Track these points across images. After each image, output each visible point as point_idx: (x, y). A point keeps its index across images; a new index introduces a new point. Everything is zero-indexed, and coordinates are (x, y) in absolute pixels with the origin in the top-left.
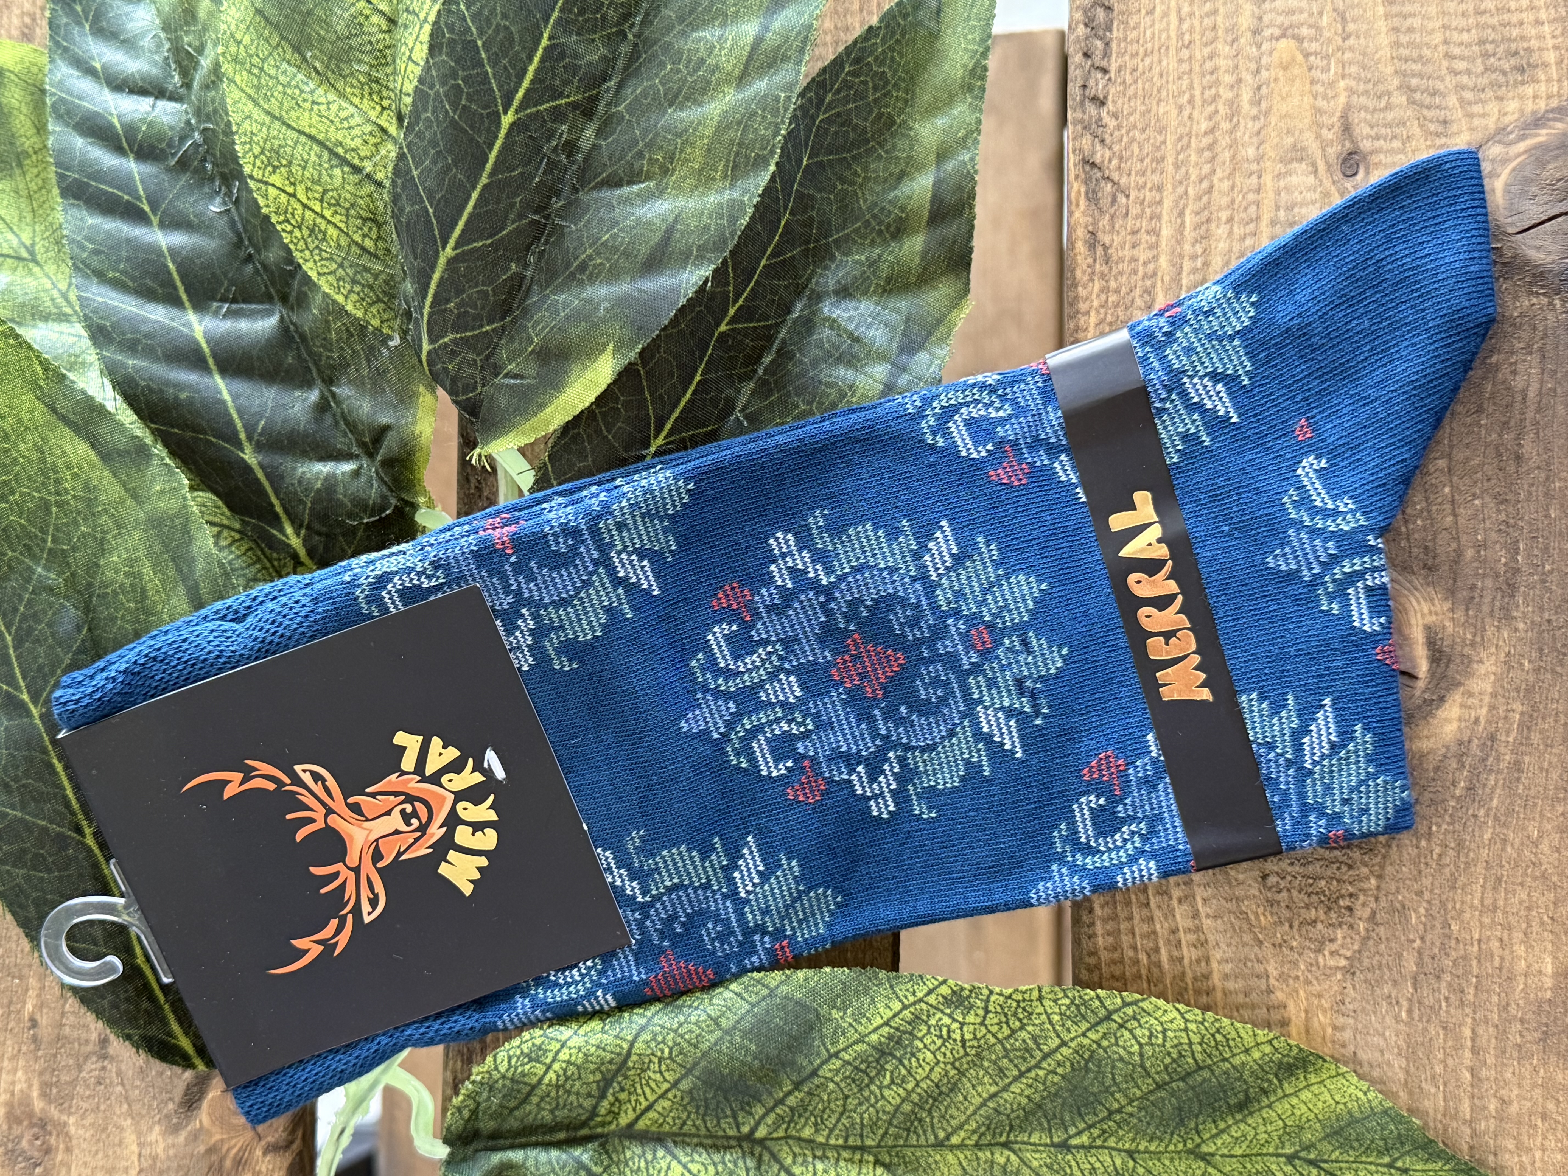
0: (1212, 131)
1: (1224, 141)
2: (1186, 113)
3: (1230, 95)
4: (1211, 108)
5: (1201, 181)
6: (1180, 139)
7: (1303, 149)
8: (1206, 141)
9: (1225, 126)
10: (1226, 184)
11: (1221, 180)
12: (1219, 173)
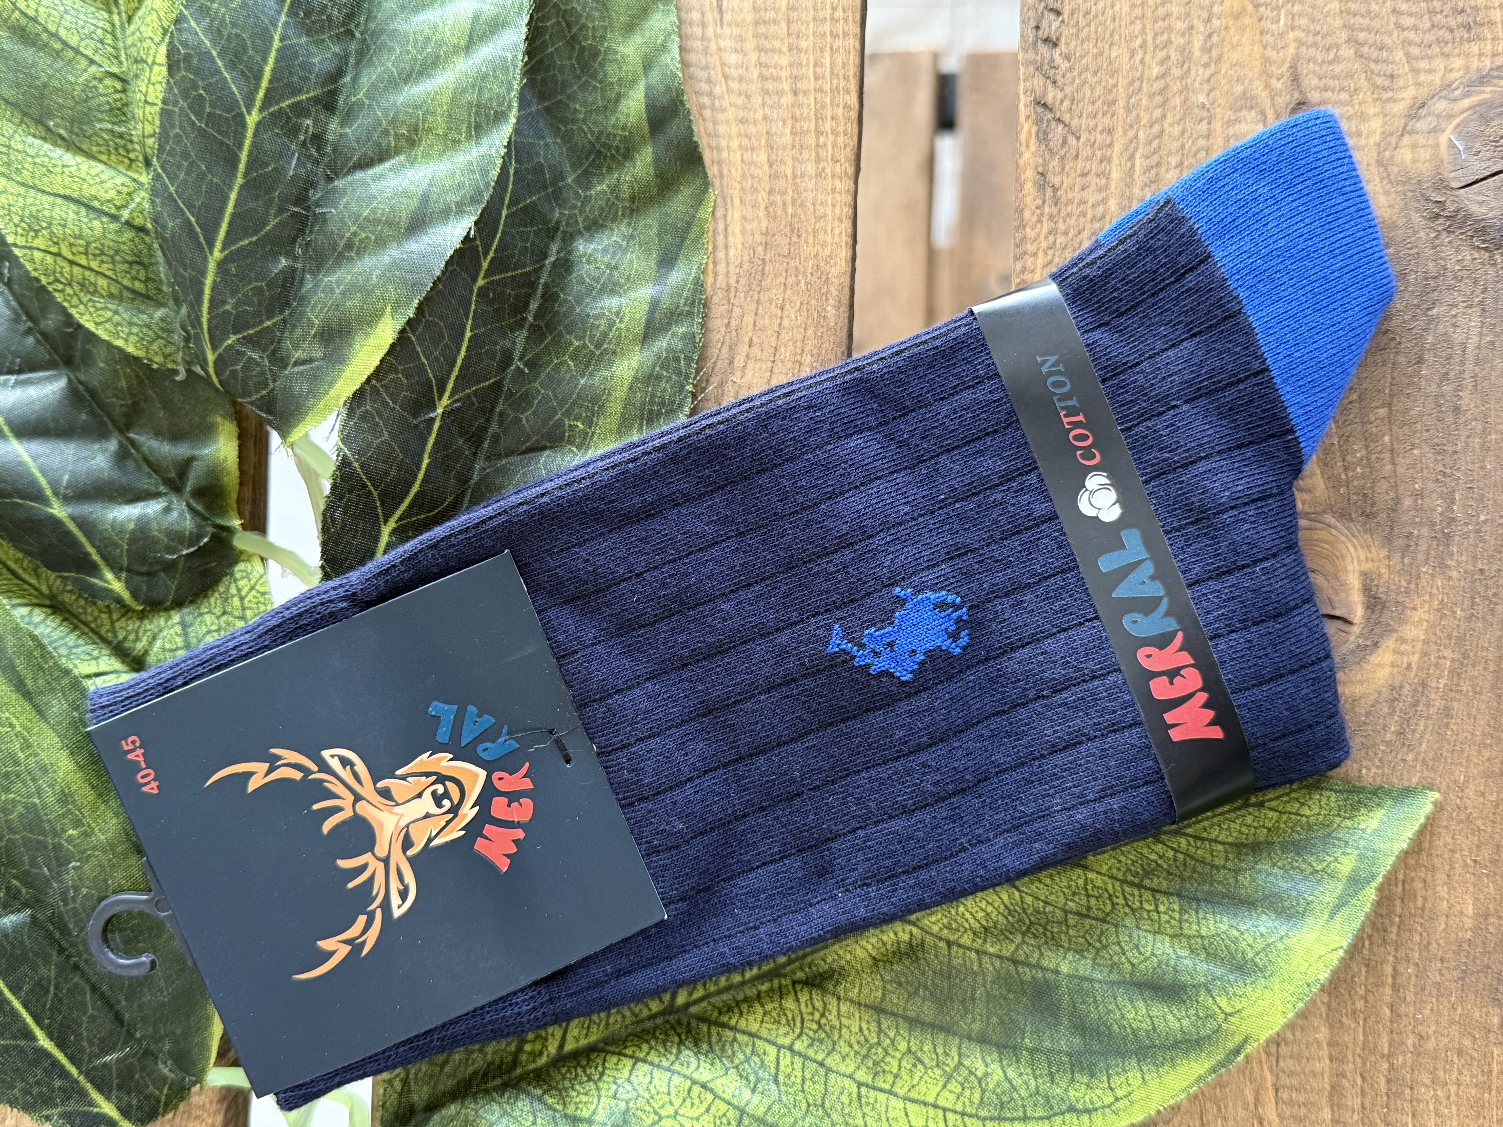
0: (1163, 76)
1: (1176, 86)
2: (1138, 58)
3: (1182, 41)
4: (1164, 53)
5: (1151, 126)
6: (1132, 82)
7: (1253, 98)
8: (1158, 85)
9: (1176, 72)
10: (1176, 130)
11: (1171, 125)
12: (1170, 119)
